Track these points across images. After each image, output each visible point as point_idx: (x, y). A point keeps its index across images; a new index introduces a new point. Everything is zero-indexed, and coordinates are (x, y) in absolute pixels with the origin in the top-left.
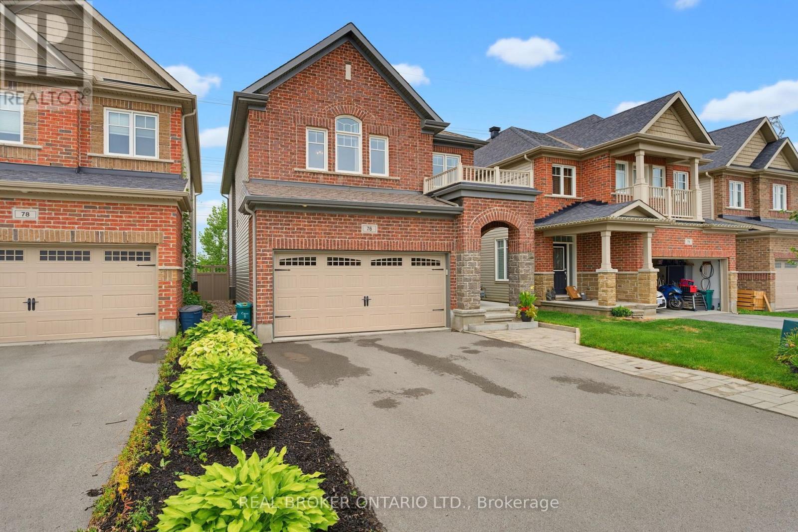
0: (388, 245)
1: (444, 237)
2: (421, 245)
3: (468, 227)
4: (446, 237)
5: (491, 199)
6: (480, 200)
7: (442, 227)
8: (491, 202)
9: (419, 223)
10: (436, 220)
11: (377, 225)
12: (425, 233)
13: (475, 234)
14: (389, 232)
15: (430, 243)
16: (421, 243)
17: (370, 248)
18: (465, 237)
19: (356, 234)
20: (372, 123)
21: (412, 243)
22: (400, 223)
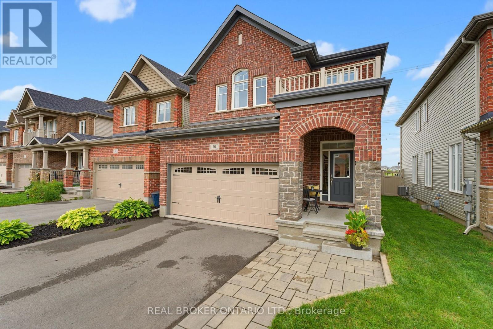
0: (226, 158)
1: (272, 149)
2: (251, 158)
3: (284, 138)
4: (275, 149)
5: (313, 105)
6: (298, 109)
7: (271, 140)
8: (313, 108)
9: (250, 139)
10: (265, 135)
11: (219, 144)
12: (255, 147)
13: (292, 144)
14: (227, 148)
15: (259, 155)
16: (251, 155)
17: (214, 161)
18: (281, 148)
19: (206, 152)
20: (255, 69)
21: (244, 156)
22: (235, 141)
